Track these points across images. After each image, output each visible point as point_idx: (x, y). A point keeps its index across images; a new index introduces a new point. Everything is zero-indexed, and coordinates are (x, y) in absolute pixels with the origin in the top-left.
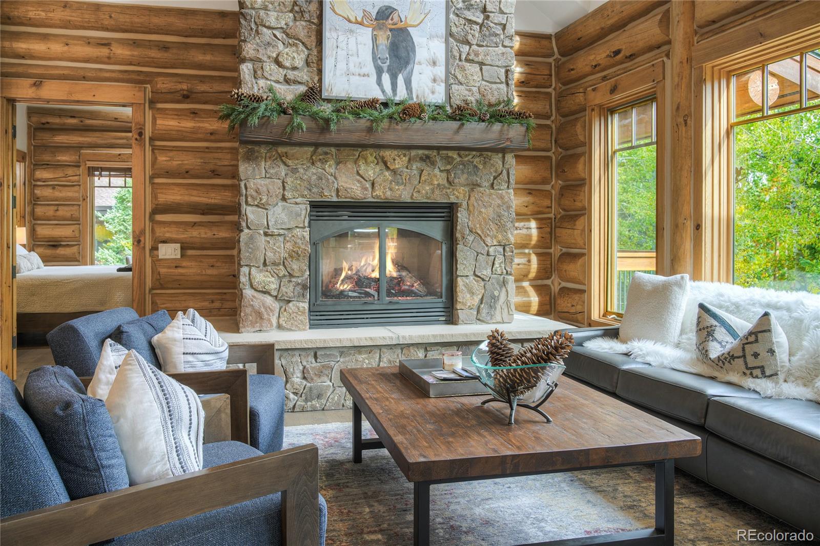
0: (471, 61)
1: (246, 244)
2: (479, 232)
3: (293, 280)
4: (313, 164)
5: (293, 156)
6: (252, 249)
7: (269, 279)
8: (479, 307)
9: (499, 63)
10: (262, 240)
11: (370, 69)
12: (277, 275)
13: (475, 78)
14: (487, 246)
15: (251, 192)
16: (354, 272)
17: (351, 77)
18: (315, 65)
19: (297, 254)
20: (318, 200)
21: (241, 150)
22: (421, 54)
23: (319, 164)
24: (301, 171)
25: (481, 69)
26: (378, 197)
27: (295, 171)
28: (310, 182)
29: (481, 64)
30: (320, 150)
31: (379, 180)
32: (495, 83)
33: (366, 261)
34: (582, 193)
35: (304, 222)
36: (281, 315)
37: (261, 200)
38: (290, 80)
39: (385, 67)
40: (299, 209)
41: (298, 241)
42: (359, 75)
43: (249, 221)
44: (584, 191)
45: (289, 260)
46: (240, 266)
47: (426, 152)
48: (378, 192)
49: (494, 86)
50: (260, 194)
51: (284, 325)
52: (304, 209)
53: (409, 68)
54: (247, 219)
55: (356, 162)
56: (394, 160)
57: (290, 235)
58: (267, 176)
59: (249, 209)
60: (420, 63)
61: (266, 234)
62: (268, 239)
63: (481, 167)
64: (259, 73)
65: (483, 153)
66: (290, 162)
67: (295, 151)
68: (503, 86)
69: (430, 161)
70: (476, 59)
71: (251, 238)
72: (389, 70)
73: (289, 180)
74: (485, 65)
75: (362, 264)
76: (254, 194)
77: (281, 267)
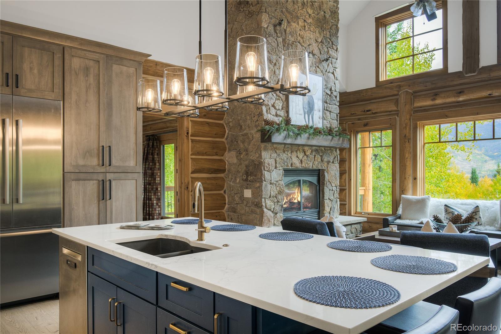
0: (328, 110)
1: (264, 188)
2: (330, 181)
3: (279, 203)
4: (284, 152)
5: (278, 149)
6: (266, 190)
7: (272, 204)
8: (330, 212)
9: (335, 112)
10: (269, 186)
11: (302, 112)
12: (274, 202)
13: (329, 117)
14: (332, 186)
15: (266, 165)
16: (288, 200)
17: (297, 115)
18: (285, 109)
19: (281, 192)
20: (286, 168)
21: (262, 146)
22: (316, 107)
23: (286, 152)
24: (281, 155)
25: (330, 114)
26: (303, 167)
27: (279, 155)
28: (284, 160)
29: (330, 112)
30: (286, 146)
31: (303, 159)
32: (334, 120)
33: (292, 196)
34: (345, 165)
35: (282, 178)
36: (275, 220)
37: (269, 168)
38: (278, 115)
39: (306, 111)
40: (280, 172)
41: (281, 186)
42: (299, 114)
43: (265, 178)
44: (346, 164)
45: (278, 195)
46: (262, 198)
47: (316, 148)
48: (303, 165)
49: (333, 121)
50: (269, 165)
51: (276, 224)
52: (281, 172)
53: (313, 111)
54: (265, 177)
55: (296, 152)
56: (308, 151)
57: (278, 184)
58: (271, 157)
59: (266, 172)
60: (316, 111)
61: (271, 184)
62: (271, 185)
63: (330, 154)
64: (269, 111)
65: (331, 148)
66: (278, 151)
67: (279, 146)
68: (336, 121)
69: (318, 151)
70: (329, 110)
71: (266, 185)
72: (307, 114)
73: (278, 159)
74: (331, 112)
75: (291, 197)
76: (267, 165)
77: (275, 198)
